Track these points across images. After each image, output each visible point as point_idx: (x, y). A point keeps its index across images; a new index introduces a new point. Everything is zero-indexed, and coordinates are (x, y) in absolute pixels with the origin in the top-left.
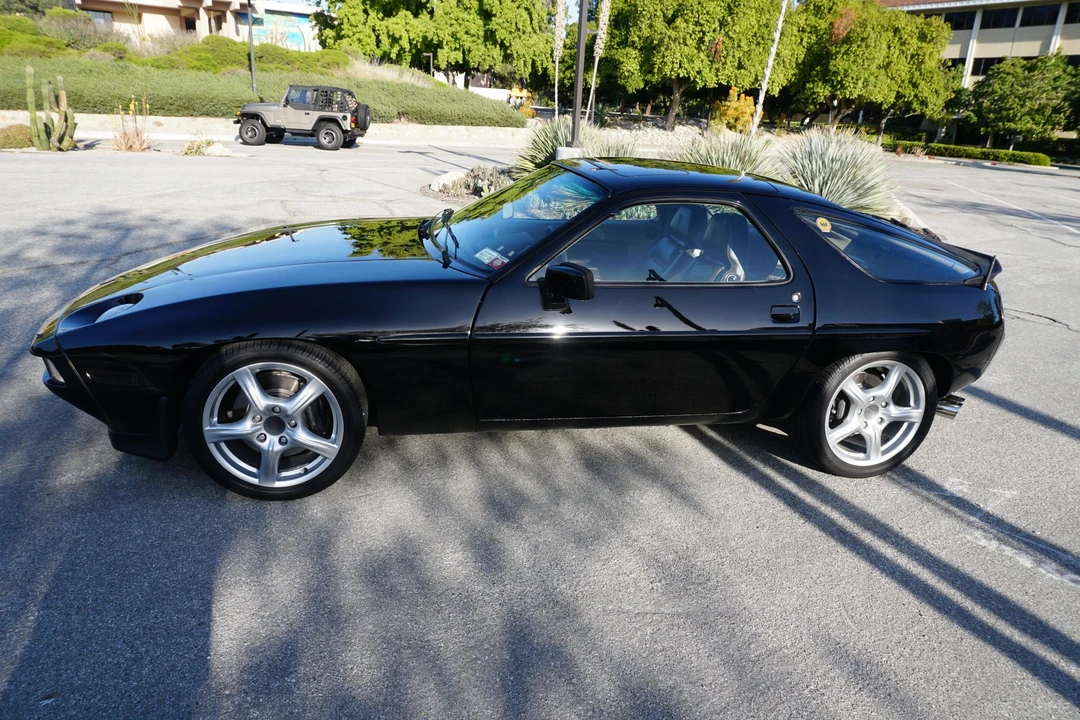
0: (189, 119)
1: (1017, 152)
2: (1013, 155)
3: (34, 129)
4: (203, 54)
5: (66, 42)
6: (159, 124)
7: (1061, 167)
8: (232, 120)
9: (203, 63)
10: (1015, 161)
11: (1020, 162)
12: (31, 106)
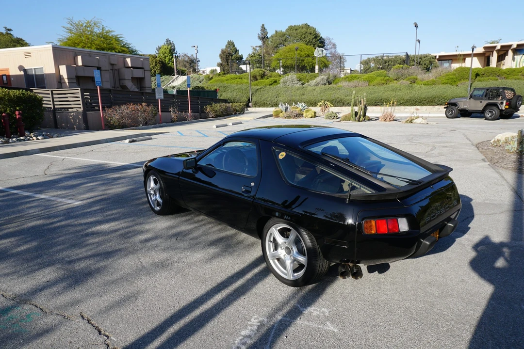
0: (431, 107)
3: (352, 114)
4: (451, 77)
5: (395, 78)
6: (417, 109)
8: (444, 106)
9: (449, 81)
12: (352, 105)
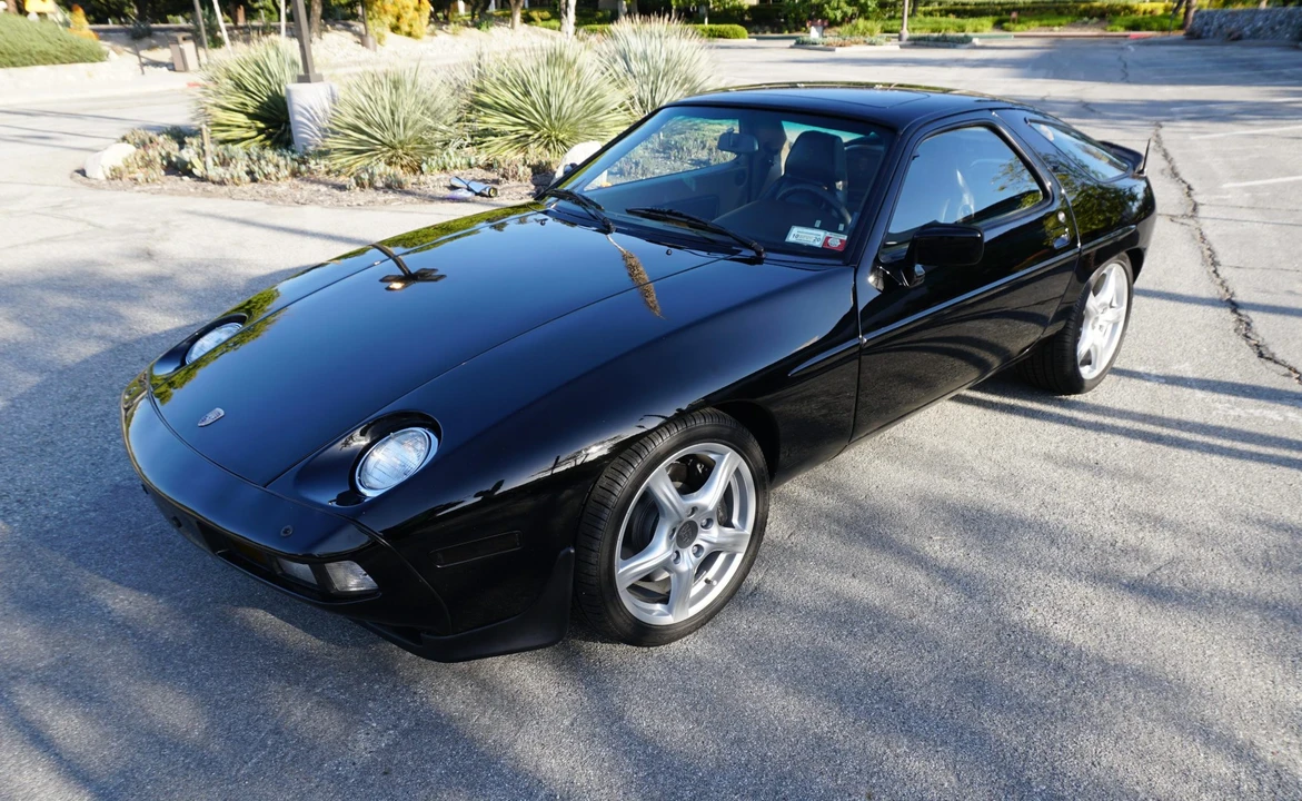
1: (714, 26)
2: (711, 30)
7: (758, 38)
10: (714, 36)
11: (720, 36)
